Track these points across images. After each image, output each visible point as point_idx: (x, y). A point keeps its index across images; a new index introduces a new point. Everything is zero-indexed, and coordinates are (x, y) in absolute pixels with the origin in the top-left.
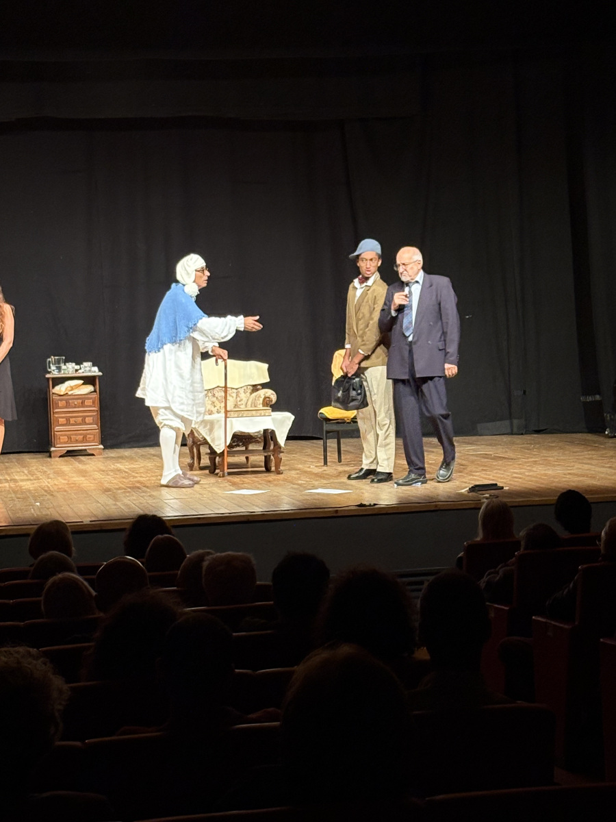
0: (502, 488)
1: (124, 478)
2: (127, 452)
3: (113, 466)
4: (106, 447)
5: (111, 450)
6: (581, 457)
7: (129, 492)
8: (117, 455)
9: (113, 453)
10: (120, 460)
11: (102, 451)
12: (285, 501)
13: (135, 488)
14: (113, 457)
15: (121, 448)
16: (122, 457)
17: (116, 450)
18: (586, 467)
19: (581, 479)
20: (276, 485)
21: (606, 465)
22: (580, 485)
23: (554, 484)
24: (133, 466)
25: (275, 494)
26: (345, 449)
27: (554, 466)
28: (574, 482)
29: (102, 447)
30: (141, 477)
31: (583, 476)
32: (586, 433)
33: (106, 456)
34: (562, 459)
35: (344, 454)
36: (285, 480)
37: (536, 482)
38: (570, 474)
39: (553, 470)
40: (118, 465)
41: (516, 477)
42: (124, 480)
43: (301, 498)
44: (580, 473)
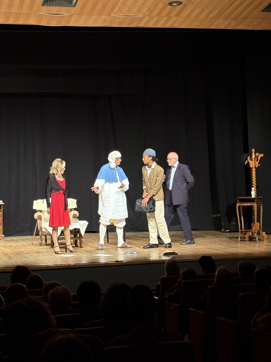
0: (177, 254)
1: (14, 249)
2: (14, 238)
3: (9, 244)
4: (5, 236)
5: (7, 237)
6: (211, 241)
7: (16, 255)
8: (10, 239)
9: (8, 238)
10: (12, 242)
11: (3, 237)
12: (84, 259)
13: (18, 254)
14: (8, 240)
15: (12, 236)
16: (12, 240)
17: (10, 237)
18: (213, 245)
19: (211, 250)
20: (80, 252)
21: (222, 244)
22: (211, 253)
23: (200, 252)
24: (17, 244)
25: (80, 256)
26: (110, 237)
27: (200, 244)
28: (208, 251)
29: (3, 235)
30: (21, 249)
31: (212, 249)
32: (213, 230)
33: (6, 239)
34: (204, 242)
35: (110, 239)
36: (84, 250)
37: (192, 251)
38: (206, 248)
39: (199, 246)
40: (11, 244)
41: (183, 249)
42: (14, 250)
43: (91, 258)
44: (210, 248)
